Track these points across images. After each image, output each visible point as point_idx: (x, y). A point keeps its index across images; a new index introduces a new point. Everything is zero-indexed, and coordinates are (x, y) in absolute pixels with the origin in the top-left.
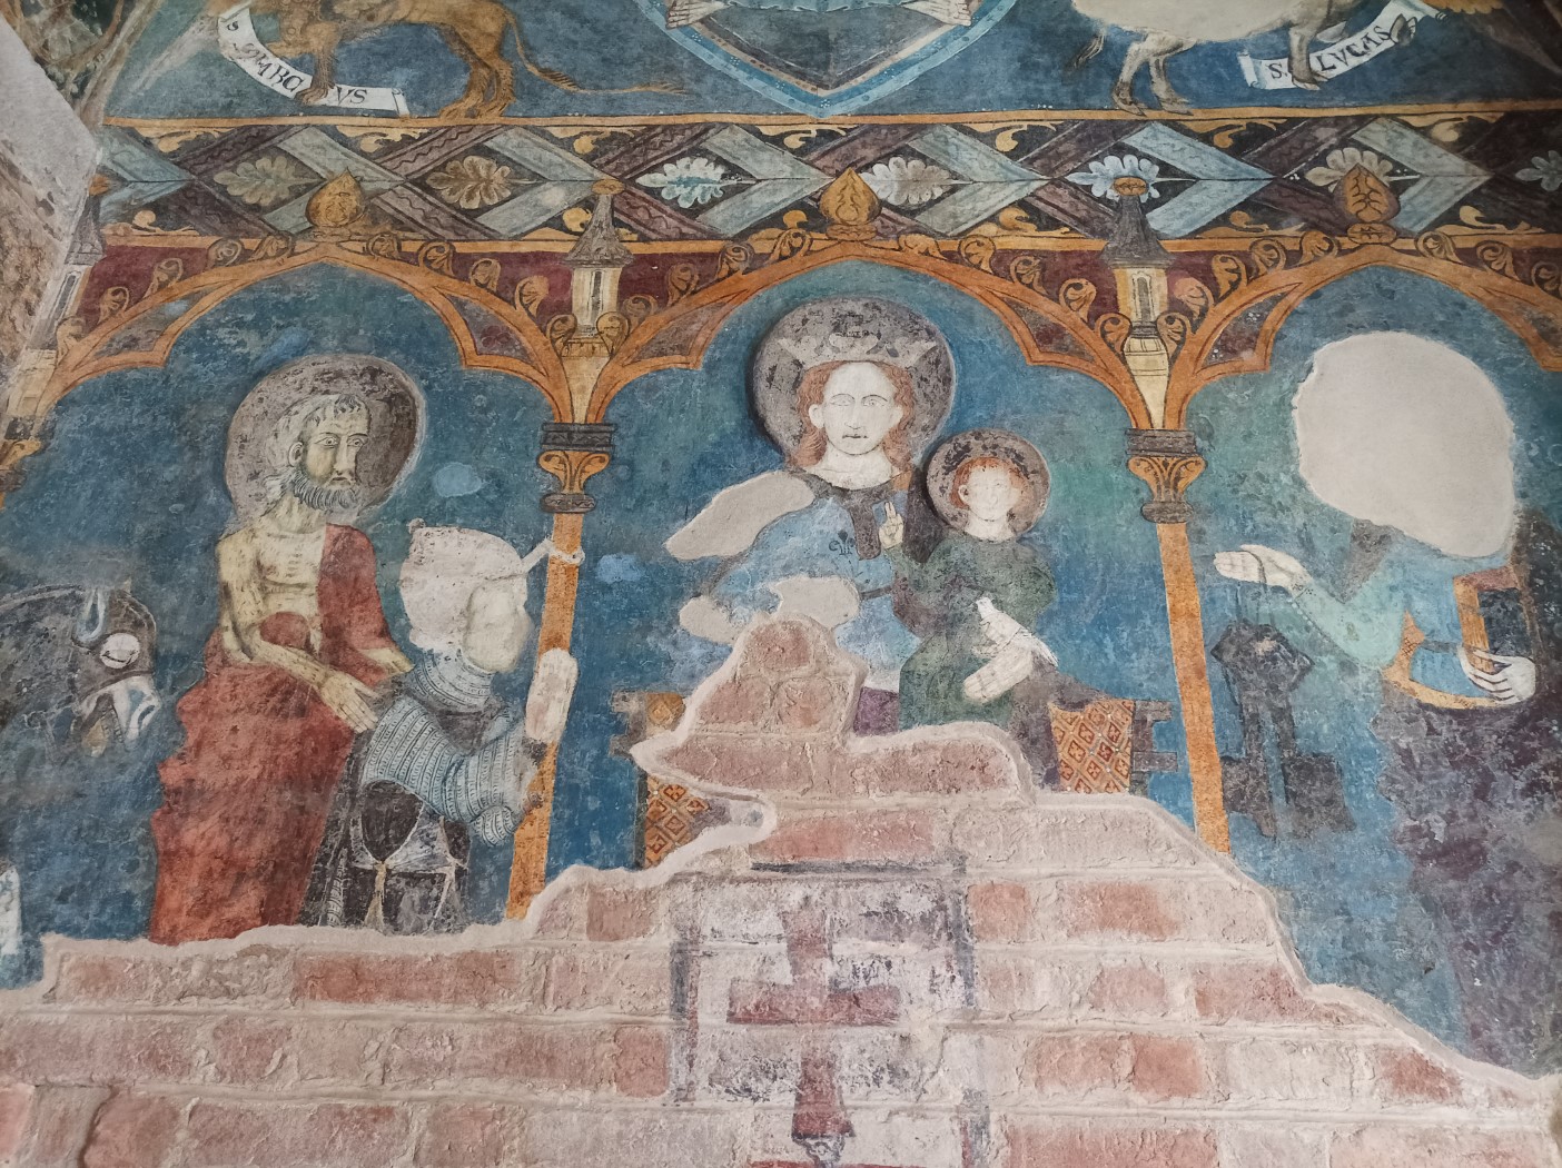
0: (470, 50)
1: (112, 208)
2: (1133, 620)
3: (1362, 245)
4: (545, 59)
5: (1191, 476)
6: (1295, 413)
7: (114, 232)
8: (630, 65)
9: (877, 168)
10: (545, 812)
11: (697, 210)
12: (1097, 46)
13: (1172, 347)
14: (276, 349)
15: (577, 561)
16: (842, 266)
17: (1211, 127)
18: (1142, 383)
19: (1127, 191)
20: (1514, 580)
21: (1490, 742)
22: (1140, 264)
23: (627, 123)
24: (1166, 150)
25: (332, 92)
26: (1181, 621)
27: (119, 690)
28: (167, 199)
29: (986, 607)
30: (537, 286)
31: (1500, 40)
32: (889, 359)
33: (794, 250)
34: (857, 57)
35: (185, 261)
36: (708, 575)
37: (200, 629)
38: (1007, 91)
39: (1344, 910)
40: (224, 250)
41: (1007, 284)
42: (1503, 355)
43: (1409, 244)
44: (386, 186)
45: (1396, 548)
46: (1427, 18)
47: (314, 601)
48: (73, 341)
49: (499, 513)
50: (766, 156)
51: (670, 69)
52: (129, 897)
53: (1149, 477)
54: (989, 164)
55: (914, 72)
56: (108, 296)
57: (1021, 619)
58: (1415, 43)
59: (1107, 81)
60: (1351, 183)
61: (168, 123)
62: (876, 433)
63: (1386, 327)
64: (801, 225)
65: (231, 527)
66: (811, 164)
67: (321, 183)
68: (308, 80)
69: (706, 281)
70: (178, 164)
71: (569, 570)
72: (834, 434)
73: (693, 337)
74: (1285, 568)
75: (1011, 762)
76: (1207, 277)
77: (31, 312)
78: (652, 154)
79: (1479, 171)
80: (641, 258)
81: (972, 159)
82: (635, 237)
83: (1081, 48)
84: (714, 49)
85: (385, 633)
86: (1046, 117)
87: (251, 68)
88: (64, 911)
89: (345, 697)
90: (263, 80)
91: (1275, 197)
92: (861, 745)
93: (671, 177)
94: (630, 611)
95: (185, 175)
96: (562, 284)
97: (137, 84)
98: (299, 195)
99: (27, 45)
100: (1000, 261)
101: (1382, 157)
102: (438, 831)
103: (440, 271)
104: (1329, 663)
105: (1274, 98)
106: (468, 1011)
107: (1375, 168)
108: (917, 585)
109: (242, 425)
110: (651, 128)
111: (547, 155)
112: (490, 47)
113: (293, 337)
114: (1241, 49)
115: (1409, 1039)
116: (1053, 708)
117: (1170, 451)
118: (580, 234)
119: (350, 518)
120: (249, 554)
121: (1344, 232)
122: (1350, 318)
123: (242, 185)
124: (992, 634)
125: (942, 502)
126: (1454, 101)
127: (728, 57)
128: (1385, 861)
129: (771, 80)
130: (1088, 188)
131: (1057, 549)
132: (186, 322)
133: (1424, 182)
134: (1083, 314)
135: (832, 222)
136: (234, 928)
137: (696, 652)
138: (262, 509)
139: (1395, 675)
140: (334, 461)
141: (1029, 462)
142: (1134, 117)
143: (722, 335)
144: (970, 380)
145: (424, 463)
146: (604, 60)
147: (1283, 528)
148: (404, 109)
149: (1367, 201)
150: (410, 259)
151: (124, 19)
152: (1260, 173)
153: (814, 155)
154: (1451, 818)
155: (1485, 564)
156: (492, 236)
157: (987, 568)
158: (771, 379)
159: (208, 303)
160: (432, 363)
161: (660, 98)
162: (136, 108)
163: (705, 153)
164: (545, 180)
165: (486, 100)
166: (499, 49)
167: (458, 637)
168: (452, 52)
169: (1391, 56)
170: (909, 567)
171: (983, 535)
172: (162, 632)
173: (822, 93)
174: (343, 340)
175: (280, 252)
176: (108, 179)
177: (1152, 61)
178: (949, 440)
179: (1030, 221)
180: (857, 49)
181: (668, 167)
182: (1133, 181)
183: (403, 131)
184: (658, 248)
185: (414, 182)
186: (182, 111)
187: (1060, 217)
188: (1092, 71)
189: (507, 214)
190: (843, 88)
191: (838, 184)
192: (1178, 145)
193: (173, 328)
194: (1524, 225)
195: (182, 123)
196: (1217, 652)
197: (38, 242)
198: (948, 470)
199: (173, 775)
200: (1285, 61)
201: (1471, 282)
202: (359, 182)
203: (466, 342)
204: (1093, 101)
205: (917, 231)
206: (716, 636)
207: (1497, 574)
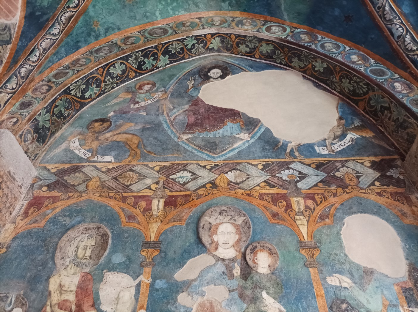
0: (130, 147)
1: (37, 186)
2: (306, 298)
3: (352, 191)
4: (149, 149)
5: (317, 254)
6: (342, 236)
7: (36, 193)
8: (169, 150)
9: (229, 173)
11: (184, 184)
12: (280, 144)
13: (307, 218)
14: (73, 222)
15: (149, 282)
16: (221, 198)
17: (310, 163)
18: (301, 228)
19: (291, 178)
20: (410, 285)
22: (296, 196)
23: (168, 163)
24: (300, 168)
25: (96, 157)
26: (320, 298)
28: (51, 184)
29: (264, 294)
30: (143, 204)
31: (376, 142)
32: (234, 222)
33: (209, 194)
34: (223, 147)
35: (53, 199)
36: (186, 286)
37: (40, 306)
38: (260, 155)
40: (64, 196)
41: (263, 202)
42: (393, 220)
43: (364, 191)
44: (107, 179)
45: (376, 275)
46: (358, 138)
47: (74, 296)
48: (21, 221)
49: (129, 268)
50: (202, 170)
51: (178, 151)
53: (305, 254)
54: (256, 172)
55: (237, 151)
56: (32, 209)
57: (275, 298)
58: (356, 143)
59: (283, 152)
60: (346, 176)
61: (54, 165)
62: (232, 242)
63: (362, 213)
64: (210, 187)
65: (54, 273)
66: (213, 172)
67: (91, 179)
68: (90, 154)
69: (186, 202)
70: (55, 175)
71: (147, 284)
72: (220, 243)
73: (183, 217)
74: (346, 282)
76: (314, 200)
77: (11, 214)
78: (174, 171)
79: (377, 173)
80: (170, 196)
81: (252, 171)
82: (169, 191)
83: (276, 145)
84: (189, 146)
85: (93, 306)
86: (270, 161)
87: (77, 152)
90: (79, 155)
91: (328, 179)
93: (178, 176)
94: (164, 297)
95: (57, 178)
96: (149, 203)
97: (49, 156)
98: (85, 182)
99: (23, 149)
100: (261, 196)
101: (353, 170)
103: (118, 201)
105: (324, 156)
107: (351, 172)
108: (245, 287)
109: (62, 244)
110: (173, 164)
111: (148, 171)
112: (135, 146)
113: (78, 219)
114: (315, 145)
117: (310, 247)
118: (155, 190)
119: (87, 270)
120: (58, 282)
121: (347, 188)
122: (352, 210)
123: (71, 180)
124: (267, 303)
125: (250, 262)
126: (368, 156)
127: (192, 148)
129: (203, 153)
130: (282, 178)
131: (283, 276)
132: (51, 215)
133: (364, 176)
134: (283, 209)
135: (218, 187)
137: (182, 310)
138: (63, 268)
140: (85, 253)
141: (272, 250)
142: (291, 161)
143: (190, 216)
144: (255, 227)
145: (109, 253)
146: (163, 149)
147: (344, 269)
148: (113, 161)
149: (351, 180)
150: (111, 197)
151: (48, 141)
152: (323, 174)
153: (213, 170)
155: (401, 279)
156: (132, 191)
157: (264, 282)
158: (203, 228)
159: (58, 210)
160: (114, 225)
162: (47, 162)
163: (187, 170)
164: (147, 177)
165: (133, 158)
166: (137, 147)
167: (114, 306)
168: (126, 147)
169: (351, 146)
170: (242, 282)
171: (262, 272)
172: (29, 307)
173: (215, 156)
174: (92, 219)
175: (78, 197)
176: (38, 179)
177: (294, 147)
178: (251, 244)
179: (268, 186)
180: (223, 145)
181: (177, 174)
182: (292, 176)
183: (112, 166)
184: (174, 194)
185: (114, 178)
186: (59, 162)
187: (275, 185)
188: (280, 150)
189: (137, 186)
190: (220, 154)
191: (219, 177)
192: (303, 167)
193: (47, 217)
194: (391, 186)
195: (58, 165)
196: (331, 308)
197: (16, 196)
198: (251, 253)
200: (326, 147)
201: (382, 201)
202: (100, 179)
203: (124, 219)
204: (281, 157)
205: (239, 189)
206: (188, 305)
207: (405, 283)
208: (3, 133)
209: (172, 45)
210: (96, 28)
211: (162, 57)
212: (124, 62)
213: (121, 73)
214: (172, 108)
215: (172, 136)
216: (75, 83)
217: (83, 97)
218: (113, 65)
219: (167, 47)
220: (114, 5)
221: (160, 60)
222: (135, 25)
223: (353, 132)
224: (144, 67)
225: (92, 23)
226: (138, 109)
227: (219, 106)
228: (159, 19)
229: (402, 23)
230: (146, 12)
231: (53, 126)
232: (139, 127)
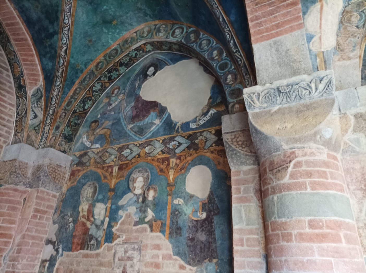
0: (106, 137)
1: (73, 165)
2: (163, 210)
3: (199, 152)
4: (114, 137)
5: (173, 189)
6: (186, 179)
7: (72, 168)
8: (122, 137)
9: (147, 148)
10: (104, 237)
11: (127, 157)
13: (175, 170)
14: (85, 182)
15: (110, 206)
16: (141, 163)
17: (185, 135)
18: (170, 176)
19: (174, 147)
20: (207, 201)
21: (199, 224)
22: (173, 158)
23: (121, 145)
24: (179, 140)
25: (93, 146)
26: (169, 210)
27: (70, 224)
28: (77, 163)
29: (149, 209)
32: (143, 176)
33: (136, 161)
34: (146, 131)
35: (78, 171)
36: (122, 207)
38: (162, 133)
39: (179, 247)
40: (82, 169)
41: (158, 163)
43: (205, 151)
44: (97, 158)
45: (194, 198)
46: (215, 113)
47: (87, 213)
48: (68, 183)
49: (104, 200)
50: (135, 148)
51: (126, 136)
52: (70, 247)
53: (169, 190)
54: (159, 145)
55: (152, 132)
56: (72, 176)
57: (152, 211)
58: (213, 117)
59: (174, 130)
60: (200, 142)
62: (141, 186)
64: (137, 157)
66: (139, 148)
67: (91, 159)
68: (91, 144)
69: (127, 167)
70: (78, 158)
72: (136, 187)
73: (124, 175)
74: (181, 202)
75: (149, 229)
76: (180, 159)
77: (64, 180)
78: (123, 149)
80: (121, 164)
81: (157, 145)
82: (120, 161)
83: (171, 125)
84: (131, 132)
85: (92, 216)
86: (166, 137)
87: (86, 143)
88: (65, 249)
89: (88, 224)
91: (191, 145)
92: (134, 228)
94: (114, 212)
95: (79, 160)
96: (112, 170)
97: (75, 148)
98: (89, 160)
100: (158, 160)
101: (205, 137)
102: (95, 239)
103: (101, 169)
104: (183, 214)
105: (193, 129)
106: (96, 259)
107: (204, 139)
108: (142, 207)
109: (82, 192)
110: (123, 145)
111: (113, 151)
113: (87, 180)
114: (190, 122)
115: (183, 263)
116: (153, 222)
117: (171, 186)
118: (115, 162)
119: (90, 202)
120: (82, 208)
121: (198, 150)
123: (84, 160)
124: (149, 213)
125: (146, 195)
126: (215, 126)
128: (184, 240)
129: (136, 136)
130: (169, 147)
133: (209, 140)
134: (166, 167)
135: (141, 156)
136: (78, 251)
137: (120, 217)
139: (191, 216)
140: (90, 195)
141: (156, 189)
142: (176, 135)
143: (127, 174)
146: (120, 136)
147: (182, 196)
149: (202, 144)
150: (98, 168)
152: (190, 142)
154: (192, 235)
156: (106, 163)
157: (150, 204)
158: (131, 180)
159: (80, 176)
160: (99, 182)
161: (125, 141)
162: (75, 151)
163: (129, 148)
164: (112, 155)
165: (107, 144)
166: (109, 136)
167: (99, 216)
169: (209, 120)
170: (142, 204)
171: (150, 200)
173: (142, 137)
175: (87, 169)
176: (73, 161)
177: (179, 126)
178: (148, 187)
179: (162, 153)
181: (125, 151)
182: (175, 145)
185: (100, 157)
187: (165, 152)
188: (172, 129)
189: (108, 160)
190: (144, 136)
191: (142, 151)
192: (181, 139)
193: (77, 180)
195: (79, 152)
196: (171, 214)
197: (64, 172)
198: (147, 191)
199: (74, 234)
201: (212, 156)
202: (95, 158)
203: (103, 178)
204: (172, 133)
205: (149, 156)
206: (122, 215)
207: (205, 200)
208: (48, 150)
209: (123, 60)
210: (79, 67)
211: (120, 68)
212: (99, 81)
213: (100, 87)
214: (126, 106)
215: (124, 127)
216: (77, 106)
217: (84, 110)
218: (94, 86)
219: (121, 62)
220: (83, 50)
221: (120, 70)
222: (100, 54)
223: (214, 108)
224: (112, 78)
225: (75, 66)
226: (111, 110)
227: (149, 100)
228: (112, 43)
229: (229, 31)
230: (103, 43)
231: (74, 132)
232: (111, 123)
